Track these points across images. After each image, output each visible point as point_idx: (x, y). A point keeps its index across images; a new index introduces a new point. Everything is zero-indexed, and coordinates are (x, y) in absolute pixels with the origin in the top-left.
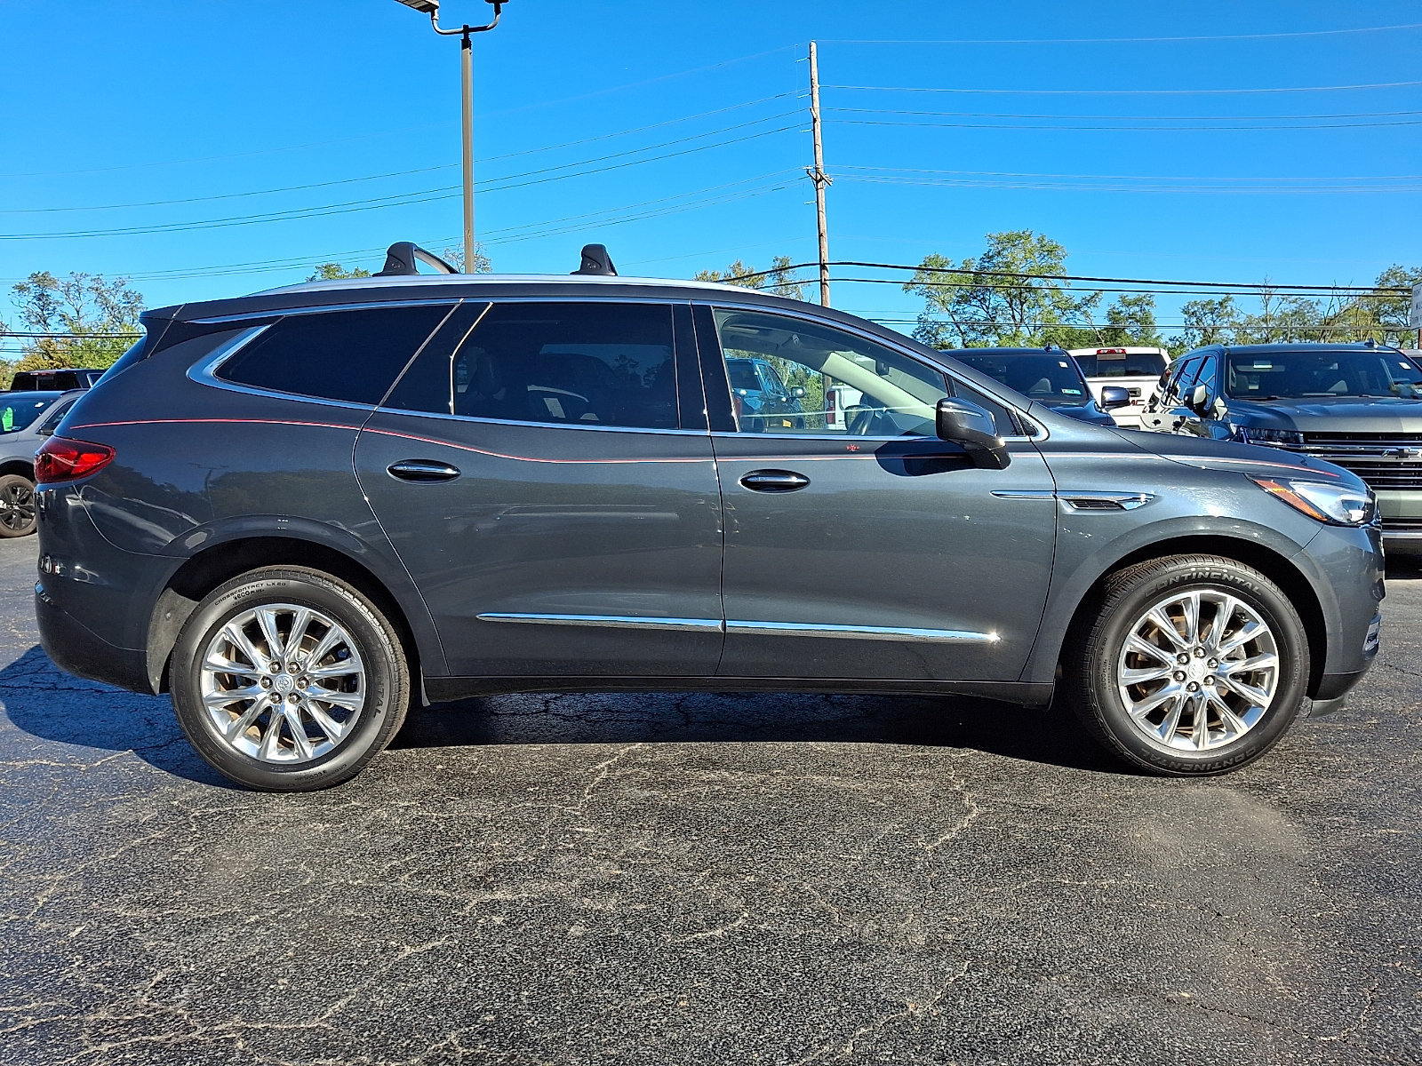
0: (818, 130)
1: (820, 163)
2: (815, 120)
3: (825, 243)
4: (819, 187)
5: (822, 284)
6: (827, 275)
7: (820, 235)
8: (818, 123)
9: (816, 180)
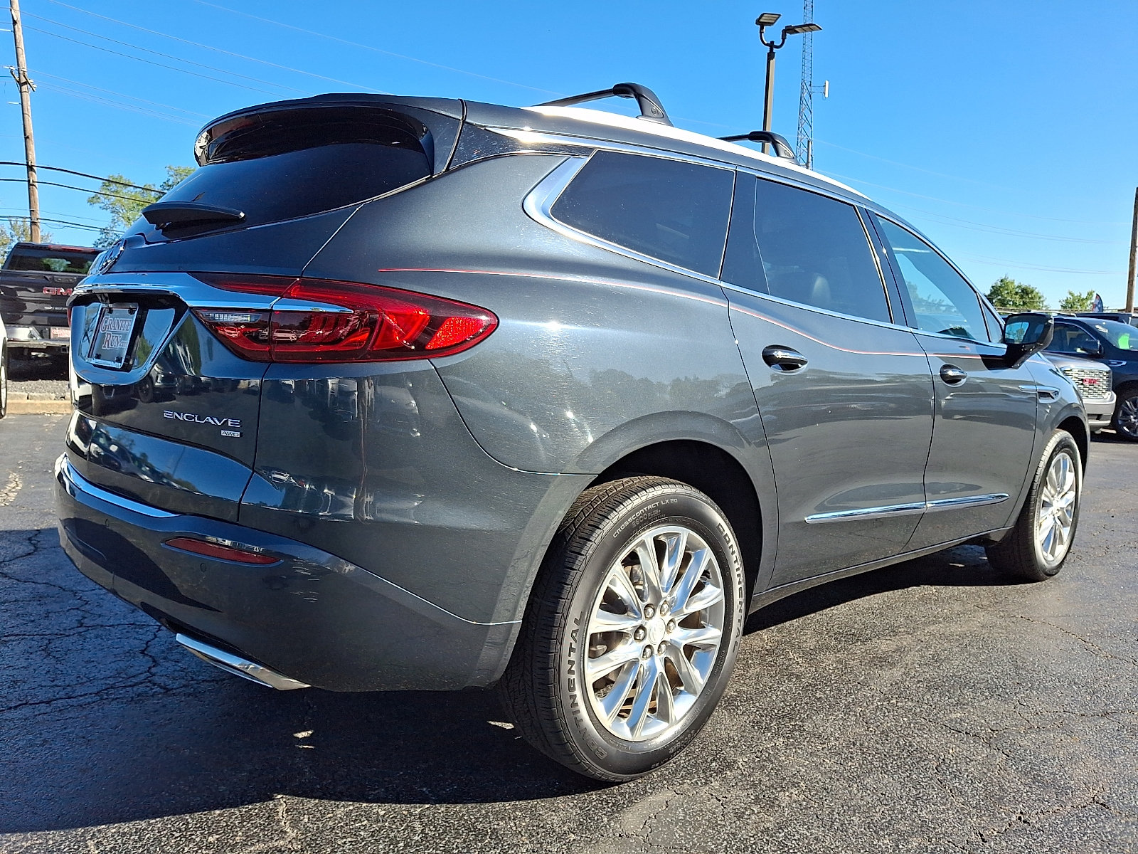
0: (19, 34)
1: (24, 65)
2: (15, 22)
3: (32, 146)
4: (23, 90)
5: (29, 185)
6: (35, 177)
7: (27, 138)
8: (19, 26)
9: (19, 82)
